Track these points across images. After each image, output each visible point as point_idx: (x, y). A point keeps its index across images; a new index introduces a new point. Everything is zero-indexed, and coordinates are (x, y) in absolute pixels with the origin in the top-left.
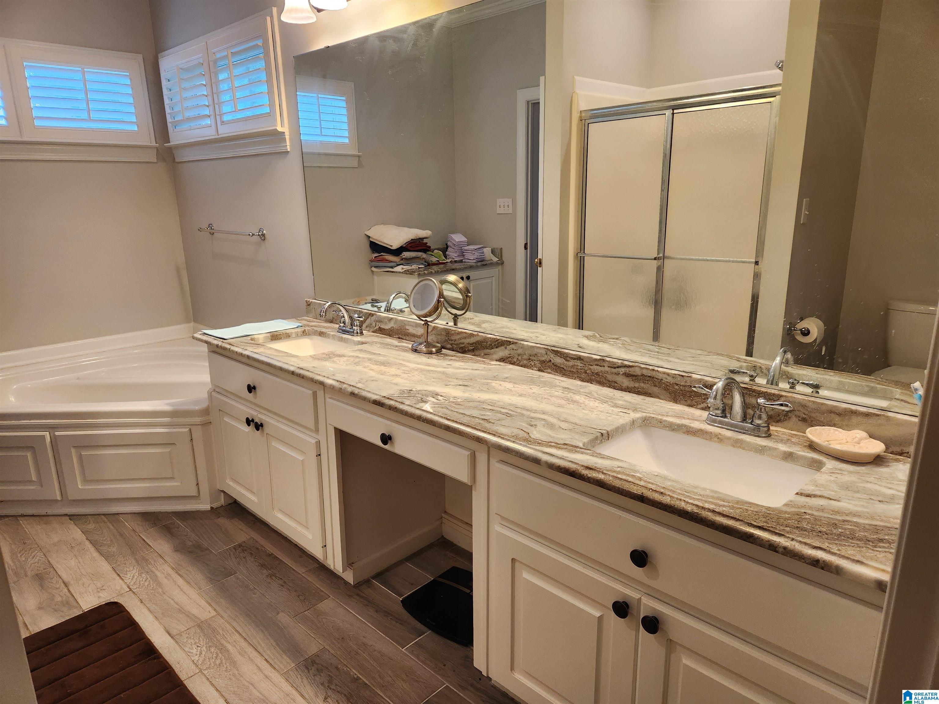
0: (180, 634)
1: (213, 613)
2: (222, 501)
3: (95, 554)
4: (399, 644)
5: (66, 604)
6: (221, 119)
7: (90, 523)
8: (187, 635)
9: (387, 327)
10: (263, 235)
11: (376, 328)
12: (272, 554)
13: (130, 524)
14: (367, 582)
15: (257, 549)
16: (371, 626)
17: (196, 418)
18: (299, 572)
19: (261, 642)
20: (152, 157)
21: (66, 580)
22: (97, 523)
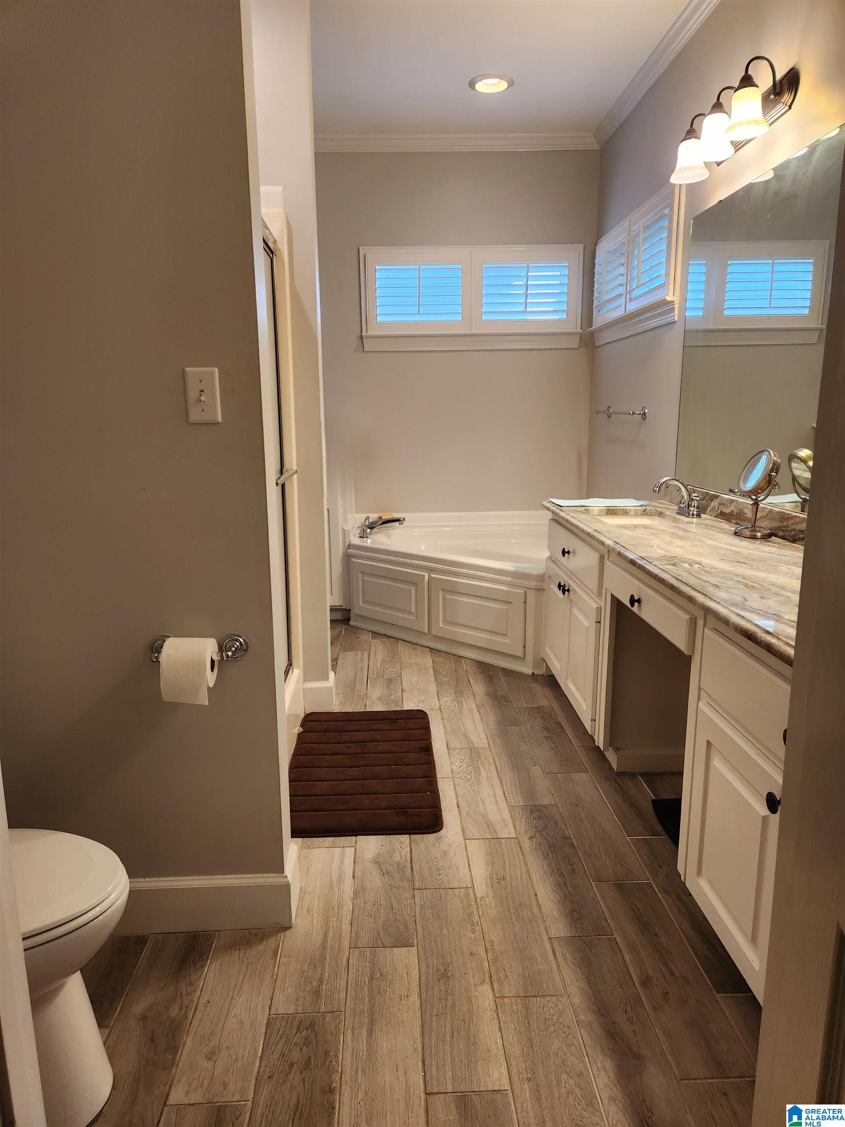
0: (454, 749)
1: (486, 745)
2: (543, 671)
3: (432, 679)
4: (627, 832)
5: (395, 702)
6: (630, 296)
7: (441, 657)
8: (459, 752)
9: (727, 511)
10: (644, 414)
11: (718, 512)
12: (561, 723)
13: (466, 666)
14: (632, 776)
15: (550, 715)
16: (610, 808)
17: (532, 582)
18: (574, 744)
19: (508, 779)
20: (575, 343)
21: (404, 688)
22: (446, 659)
